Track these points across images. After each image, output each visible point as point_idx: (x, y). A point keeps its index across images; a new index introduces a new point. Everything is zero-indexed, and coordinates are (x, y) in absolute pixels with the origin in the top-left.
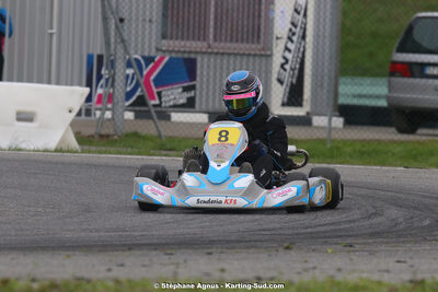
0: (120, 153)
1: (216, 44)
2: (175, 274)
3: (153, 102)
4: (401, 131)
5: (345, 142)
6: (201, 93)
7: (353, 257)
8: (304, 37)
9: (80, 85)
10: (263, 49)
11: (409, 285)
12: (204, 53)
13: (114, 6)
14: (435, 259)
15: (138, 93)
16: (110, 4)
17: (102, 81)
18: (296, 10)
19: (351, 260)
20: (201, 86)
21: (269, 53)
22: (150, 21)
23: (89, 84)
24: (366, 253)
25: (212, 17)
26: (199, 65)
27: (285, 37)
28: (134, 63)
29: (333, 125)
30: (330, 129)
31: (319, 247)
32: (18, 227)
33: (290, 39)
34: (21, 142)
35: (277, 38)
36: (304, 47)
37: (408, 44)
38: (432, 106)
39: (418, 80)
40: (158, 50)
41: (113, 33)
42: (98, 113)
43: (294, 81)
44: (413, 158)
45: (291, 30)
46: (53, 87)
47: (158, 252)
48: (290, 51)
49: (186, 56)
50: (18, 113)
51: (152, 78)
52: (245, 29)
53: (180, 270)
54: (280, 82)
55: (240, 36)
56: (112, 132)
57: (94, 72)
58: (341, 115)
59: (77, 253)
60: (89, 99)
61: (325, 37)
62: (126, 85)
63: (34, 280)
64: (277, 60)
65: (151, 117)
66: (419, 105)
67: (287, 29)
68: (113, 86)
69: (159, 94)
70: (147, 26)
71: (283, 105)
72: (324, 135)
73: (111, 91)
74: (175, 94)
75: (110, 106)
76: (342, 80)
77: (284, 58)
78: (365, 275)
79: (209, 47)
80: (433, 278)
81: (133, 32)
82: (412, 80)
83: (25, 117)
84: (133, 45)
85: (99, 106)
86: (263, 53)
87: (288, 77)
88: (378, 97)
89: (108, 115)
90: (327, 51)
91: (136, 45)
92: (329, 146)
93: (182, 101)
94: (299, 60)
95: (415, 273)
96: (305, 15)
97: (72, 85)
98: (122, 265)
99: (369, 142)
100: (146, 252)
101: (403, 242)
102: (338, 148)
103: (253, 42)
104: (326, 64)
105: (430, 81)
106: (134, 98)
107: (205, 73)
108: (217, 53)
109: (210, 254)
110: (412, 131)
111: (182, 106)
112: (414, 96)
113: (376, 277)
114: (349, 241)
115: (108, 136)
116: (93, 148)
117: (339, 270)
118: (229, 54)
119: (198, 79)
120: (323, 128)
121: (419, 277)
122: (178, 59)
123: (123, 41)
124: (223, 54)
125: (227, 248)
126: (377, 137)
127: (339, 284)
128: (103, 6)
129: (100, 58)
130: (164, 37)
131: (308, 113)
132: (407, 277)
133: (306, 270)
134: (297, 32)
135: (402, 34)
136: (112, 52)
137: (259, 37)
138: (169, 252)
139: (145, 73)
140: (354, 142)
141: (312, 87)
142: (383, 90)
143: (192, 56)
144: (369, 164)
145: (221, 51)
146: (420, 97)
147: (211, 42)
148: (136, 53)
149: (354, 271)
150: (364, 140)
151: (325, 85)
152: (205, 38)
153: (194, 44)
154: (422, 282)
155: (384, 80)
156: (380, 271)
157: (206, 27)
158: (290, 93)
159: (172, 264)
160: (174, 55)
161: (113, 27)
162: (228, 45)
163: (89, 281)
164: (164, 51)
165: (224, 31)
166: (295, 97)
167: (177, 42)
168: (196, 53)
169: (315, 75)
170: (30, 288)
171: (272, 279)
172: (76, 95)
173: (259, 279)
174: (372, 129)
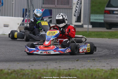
1: (57, 6)
2: (47, 68)
4: (107, 29)
5: (92, 32)
6: (53, 19)
7: (95, 63)
8: (81, 3)
9: (21, 17)
10: (70, 7)
11: (110, 70)
12: (54, 8)
14: (117, 63)
17: (27, 16)
19: (94, 63)
20: (53, 17)
21: (72, 8)
23: (23, 17)
24: (98, 62)
26: (53, 11)
27: (76, 3)
29: (89, 27)
30: (88, 28)
31: (86, 60)
32: (5, 55)
33: (77, 4)
34: (5, 33)
35: (74, 4)
36: (81, 6)
37: (109, 5)
38: (116, 22)
39: (112, 15)
41: (30, 3)
42: (26, 25)
43: (79, 15)
44: (111, 36)
45: (77, 2)
46: (14, 18)
47: (42, 62)
48: (77, 7)
49: (49, 9)
50: (4, 25)
52: (65, 2)
54: (75, 16)
55: (64, 3)
57: (25, 13)
58: (91, 24)
59: (21, 62)
60: (23, 21)
61: (87, 3)
63: (9, 70)
64: (74, 10)
66: (112, 22)
67: (76, 2)
68: (30, 17)
71: (76, 22)
72: (87, 30)
73: (29, 18)
76: (91, 15)
77: (76, 9)
78: (98, 68)
79: (56, 6)
80: (117, 68)
81: (35, 2)
82: (110, 15)
83: (6, 26)
84: (35, 6)
85: (26, 23)
86: (70, 8)
87: (77, 15)
88: (101, 20)
89: (28, 25)
90: (87, 7)
91: (36, 6)
92: (88, 33)
94: (80, 10)
95: (112, 67)
97: (19, 17)
98: (33, 65)
99: (99, 32)
100: (39, 62)
101: (108, 59)
102: (90, 34)
103: (67, 5)
104: (87, 11)
105: (115, 15)
107: (54, 13)
108: (58, 8)
109: (56, 62)
112: (111, 19)
113: (101, 68)
114: (94, 58)
117: (91, 66)
118: (61, 8)
119: (53, 15)
120: (86, 28)
121: (113, 68)
122: (47, 10)
123: (32, 5)
124: (59, 8)
125: (61, 61)
126: (101, 30)
127: (91, 70)
129: (26, 10)
130: (43, 4)
131: (82, 24)
132: (110, 68)
133: (82, 66)
134: (79, 2)
135: (107, 3)
136: (29, 8)
137: (69, 4)
138: (45, 62)
140: (95, 32)
141: (83, 17)
142: (103, 18)
143: (51, 9)
144: (99, 38)
145: (59, 7)
146: (113, 19)
147: (56, 5)
148: (36, 8)
149: (95, 66)
150: (97, 31)
151: (87, 16)
152: (54, 4)
154: (114, 69)
155: (103, 15)
156: (102, 66)
157: (55, 1)
158: (77, 19)
159: (46, 65)
160: (46, 9)
161: (30, 1)
162: (61, 6)
163: (24, 70)
164: (43, 8)
165: (59, 2)
166: (79, 20)
167: (47, 5)
168: (52, 8)
169: (84, 14)
170: (8, 72)
171: (73, 69)
172: (20, 20)
173: (70, 69)
174: (99, 28)
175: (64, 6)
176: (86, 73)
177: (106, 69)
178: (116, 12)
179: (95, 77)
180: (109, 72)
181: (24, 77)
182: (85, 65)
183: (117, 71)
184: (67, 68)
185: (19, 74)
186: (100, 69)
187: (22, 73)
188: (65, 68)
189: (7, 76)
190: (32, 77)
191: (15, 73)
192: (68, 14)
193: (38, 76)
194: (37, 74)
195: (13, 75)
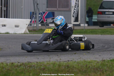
0: (38, 34)
2: (50, 60)
3: (45, 22)
4: (100, 27)
5: (88, 29)
8: (78, 6)
9: (29, 19)
11: (101, 61)
12: (56, 11)
13: (36, 1)
14: (108, 55)
15: (42, 20)
16: (35, 1)
17: (34, 18)
18: (76, 1)
21: (71, 10)
22: (44, 4)
23: (31, 19)
24: (92, 54)
25: (58, 3)
26: (55, 14)
27: (74, 6)
28: (41, 13)
30: (84, 27)
31: (82, 53)
32: (15, 51)
33: (75, 7)
35: (72, 7)
36: (78, 9)
37: (101, 7)
38: (107, 21)
39: (104, 15)
40: (46, 10)
41: (36, 7)
42: (33, 25)
44: (103, 33)
46: (23, 20)
47: (46, 55)
48: (75, 10)
49: (52, 11)
50: (15, 26)
51: (45, 17)
52: (65, 5)
53: (51, 59)
54: (73, 17)
55: (64, 7)
56: (36, 29)
57: (32, 16)
58: (87, 24)
60: (31, 22)
61: (83, 6)
62: (39, 18)
63: (19, 63)
64: (72, 12)
65: (45, 25)
66: (104, 21)
69: (46, 20)
70: (43, 5)
71: (74, 22)
72: (83, 28)
73: (36, 20)
74: (50, 20)
75: (35, 23)
77: (74, 11)
78: (92, 59)
79: (57, 9)
80: (107, 59)
81: (40, 7)
82: (102, 15)
83: (17, 26)
85: (33, 23)
86: (69, 10)
87: (75, 16)
88: (95, 19)
89: (35, 25)
90: (83, 9)
92: (84, 30)
93: (52, 21)
94: (77, 12)
95: (103, 58)
96: (78, 2)
97: (27, 19)
98: (38, 59)
102: (86, 31)
104: (83, 12)
105: (106, 15)
106: (41, 21)
108: (59, 11)
109: (58, 55)
110: (103, 26)
111: (52, 23)
112: (103, 19)
115: (35, 30)
116: (32, 33)
118: (62, 11)
119: (55, 16)
120: (83, 26)
121: (104, 59)
122: (50, 12)
123: (38, 9)
125: (62, 54)
126: (95, 28)
127: (86, 61)
128: (33, 1)
129: (33, 13)
130: (47, 7)
131: (80, 23)
132: (101, 59)
133: (79, 59)
134: (77, 5)
135: (100, 5)
136: (36, 11)
137: (68, 7)
138: (49, 55)
139: (43, 16)
140: (90, 29)
143: (54, 11)
147: (58, 8)
148: (41, 11)
149: (90, 58)
150: (92, 29)
151: (83, 17)
152: (56, 7)
153: (54, 9)
155: (96, 15)
156: (95, 58)
157: (56, 5)
159: (49, 58)
160: (49, 11)
161: (36, 6)
162: (61, 9)
163: (31, 63)
164: (47, 11)
166: (76, 20)
167: (50, 9)
169: (81, 15)
170: (18, 64)
171: (71, 61)
172: (28, 21)
173: (68, 61)
174: (94, 26)
175: (64, 9)
176: (82, 64)
177: (98, 60)
178: (107, 13)
179: (89, 67)
180: (100, 63)
181: (31, 69)
182: (81, 57)
183: (107, 62)
184: (67, 60)
185: (27, 66)
186: (93, 61)
187: (29, 65)
188: (65, 60)
189: (17, 68)
190: (38, 68)
191: (23, 65)
192: (65, 15)
193: (42, 67)
194: (41, 65)
195: (22, 67)
